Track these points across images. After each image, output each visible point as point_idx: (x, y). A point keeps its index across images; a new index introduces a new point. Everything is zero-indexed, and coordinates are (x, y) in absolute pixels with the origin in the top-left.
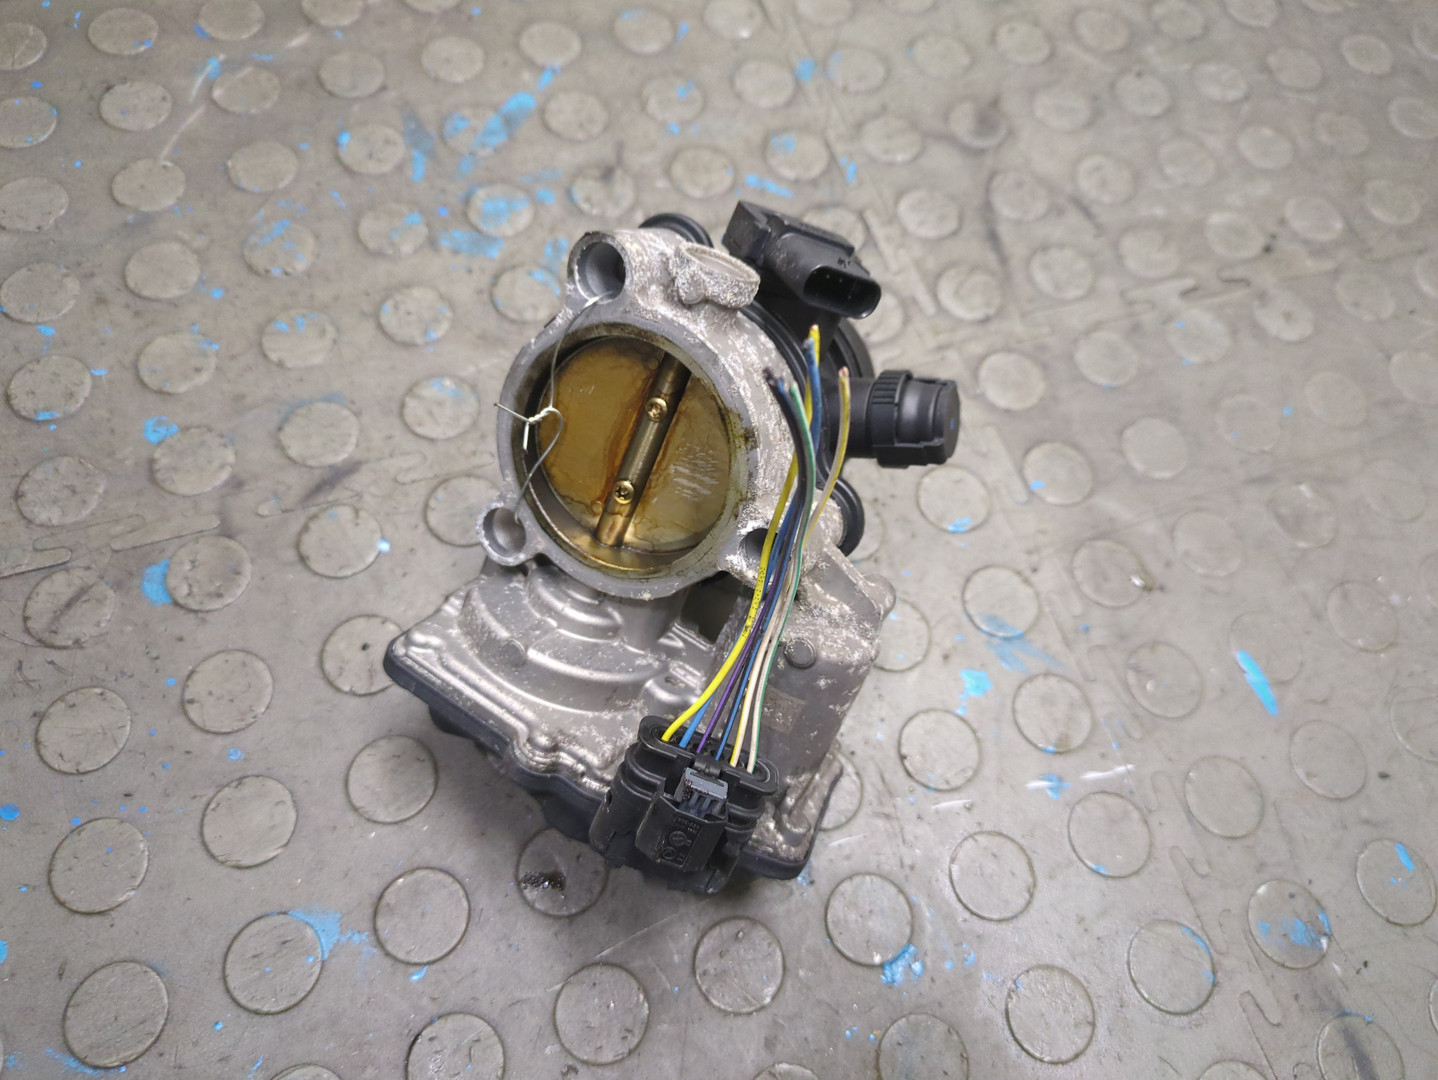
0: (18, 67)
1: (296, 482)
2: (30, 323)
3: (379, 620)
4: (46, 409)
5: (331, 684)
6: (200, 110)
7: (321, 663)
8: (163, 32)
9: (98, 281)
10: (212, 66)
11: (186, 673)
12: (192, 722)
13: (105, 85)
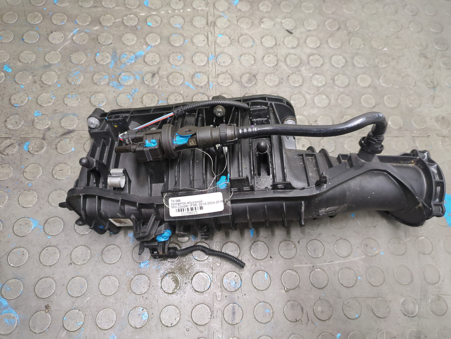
0: (34, 24)
1: (61, 131)
2: (19, 84)
3: (67, 165)
4: (16, 104)
5: (53, 176)
6: (69, 41)
7: (52, 171)
8: (68, 20)
9: (36, 77)
10: (75, 31)
11: (26, 166)
12: (24, 176)
13: (51, 31)
